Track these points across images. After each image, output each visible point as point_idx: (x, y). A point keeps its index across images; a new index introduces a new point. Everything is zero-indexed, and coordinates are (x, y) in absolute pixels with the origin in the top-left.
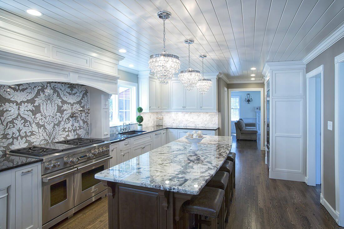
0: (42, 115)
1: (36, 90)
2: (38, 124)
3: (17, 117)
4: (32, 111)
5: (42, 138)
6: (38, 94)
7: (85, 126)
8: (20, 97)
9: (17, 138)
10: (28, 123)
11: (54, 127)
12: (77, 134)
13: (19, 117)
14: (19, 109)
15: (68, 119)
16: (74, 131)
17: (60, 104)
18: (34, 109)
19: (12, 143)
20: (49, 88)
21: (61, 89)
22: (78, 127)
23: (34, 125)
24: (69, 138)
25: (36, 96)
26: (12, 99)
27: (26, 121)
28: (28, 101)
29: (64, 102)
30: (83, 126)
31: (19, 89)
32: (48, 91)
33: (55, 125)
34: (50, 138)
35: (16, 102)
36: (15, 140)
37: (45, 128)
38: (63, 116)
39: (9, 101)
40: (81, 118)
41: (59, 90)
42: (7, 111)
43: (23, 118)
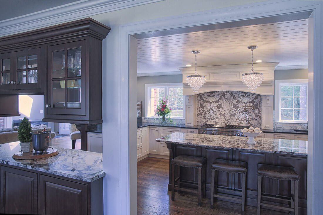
0: (223, 109)
1: (220, 95)
2: (220, 113)
3: (210, 109)
4: (217, 107)
5: (222, 121)
6: (221, 98)
7: (258, 118)
8: (211, 100)
9: (210, 119)
10: (215, 113)
11: (231, 116)
12: (249, 123)
13: (211, 109)
14: (211, 105)
15: (242, 112)
16: (247, 121)
17: (235, 103)
18: (218, 106)
19: (207, 121)
20: (228, 94)
21: (236, 94)
22: (251, 118)
23: (218, 114)
24: (242, 125)
25: (220, 99)
26: (208, 101)
27: (214, 112)
28: (215, 102)
29: (238, 102)
30: (255, 118)
31: (211, 96)
32: (228, 95)
33: (231, 115)
34: (228, 122)
35: (210, 102)
36: (209, 120)
37: (225, 116)
38: (237, 110)
39: (207, 102)
40: (253, 113)
41: (235, 95)
42: (206, 106)
43: (212, 110)
